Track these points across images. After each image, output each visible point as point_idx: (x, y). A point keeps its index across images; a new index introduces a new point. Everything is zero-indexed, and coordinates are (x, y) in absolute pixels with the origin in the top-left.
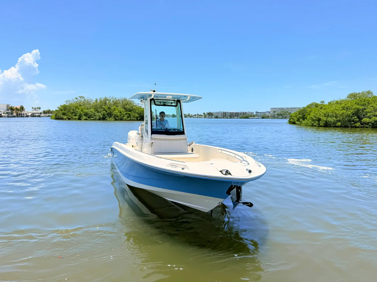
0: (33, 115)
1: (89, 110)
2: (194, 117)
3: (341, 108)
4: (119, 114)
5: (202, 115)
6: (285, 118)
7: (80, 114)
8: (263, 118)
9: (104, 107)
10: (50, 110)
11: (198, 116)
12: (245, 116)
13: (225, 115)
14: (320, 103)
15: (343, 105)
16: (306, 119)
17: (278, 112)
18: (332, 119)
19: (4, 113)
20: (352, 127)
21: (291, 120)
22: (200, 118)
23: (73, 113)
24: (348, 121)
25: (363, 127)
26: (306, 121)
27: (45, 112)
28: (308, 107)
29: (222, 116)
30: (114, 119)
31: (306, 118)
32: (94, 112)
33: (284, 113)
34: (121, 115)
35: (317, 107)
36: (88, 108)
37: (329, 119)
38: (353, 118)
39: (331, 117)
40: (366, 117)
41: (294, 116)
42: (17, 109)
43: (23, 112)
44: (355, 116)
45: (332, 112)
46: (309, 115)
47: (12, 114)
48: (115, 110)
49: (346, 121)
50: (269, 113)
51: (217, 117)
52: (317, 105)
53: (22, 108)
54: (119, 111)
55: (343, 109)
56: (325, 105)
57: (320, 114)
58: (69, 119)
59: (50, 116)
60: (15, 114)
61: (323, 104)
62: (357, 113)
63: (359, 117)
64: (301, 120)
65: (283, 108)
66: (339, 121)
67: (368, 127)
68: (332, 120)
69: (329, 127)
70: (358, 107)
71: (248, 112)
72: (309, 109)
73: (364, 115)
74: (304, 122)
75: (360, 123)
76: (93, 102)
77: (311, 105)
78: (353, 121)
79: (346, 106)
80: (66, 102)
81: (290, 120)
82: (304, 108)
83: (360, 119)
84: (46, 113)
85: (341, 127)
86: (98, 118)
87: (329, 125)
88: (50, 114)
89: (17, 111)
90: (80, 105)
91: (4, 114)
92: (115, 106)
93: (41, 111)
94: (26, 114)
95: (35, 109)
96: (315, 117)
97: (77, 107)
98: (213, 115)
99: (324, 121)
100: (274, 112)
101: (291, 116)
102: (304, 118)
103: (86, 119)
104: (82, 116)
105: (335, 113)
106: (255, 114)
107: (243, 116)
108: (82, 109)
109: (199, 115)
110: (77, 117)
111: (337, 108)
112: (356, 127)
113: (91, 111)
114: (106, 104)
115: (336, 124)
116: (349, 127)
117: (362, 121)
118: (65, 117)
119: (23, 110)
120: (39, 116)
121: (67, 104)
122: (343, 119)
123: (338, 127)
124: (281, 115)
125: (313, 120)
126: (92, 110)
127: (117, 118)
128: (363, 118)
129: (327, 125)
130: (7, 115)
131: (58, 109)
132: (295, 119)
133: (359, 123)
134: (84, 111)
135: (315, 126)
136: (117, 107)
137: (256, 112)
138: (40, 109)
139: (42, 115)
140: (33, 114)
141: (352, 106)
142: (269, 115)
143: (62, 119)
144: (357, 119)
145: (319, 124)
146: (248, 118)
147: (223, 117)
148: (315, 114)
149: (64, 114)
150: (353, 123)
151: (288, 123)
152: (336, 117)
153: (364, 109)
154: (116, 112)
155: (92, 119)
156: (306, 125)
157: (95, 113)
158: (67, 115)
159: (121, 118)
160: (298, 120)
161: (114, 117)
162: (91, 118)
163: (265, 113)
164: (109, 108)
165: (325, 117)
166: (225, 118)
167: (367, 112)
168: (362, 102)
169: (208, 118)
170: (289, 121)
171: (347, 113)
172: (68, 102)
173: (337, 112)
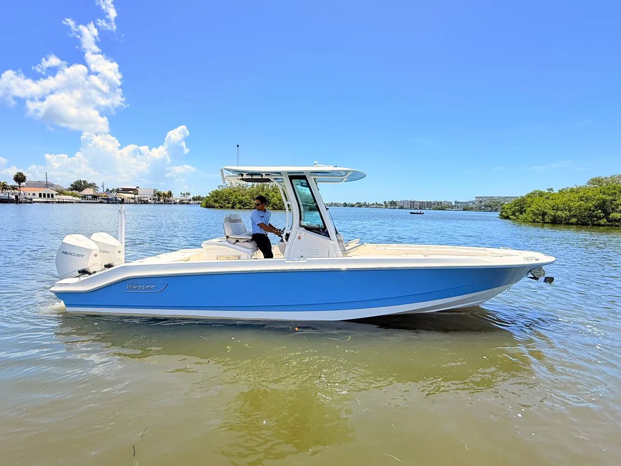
0: (181, 203)
1: (245, 197)
2: (372, 206)
3: (577, 199)
4: (278, 201)
5: (382, 205)
6: (496, 210)
7: (234, 201)
8: (464, 210)
9: (261, 193)
10: (200, 196)
11: (377, 206)
12: (441, 207)
13: (412, 205)
14: (546, 191)
15: (581, 194)
16: (525, 212)
17: (486, 202)
18: (563, 213)
19: (150, 199)
20: (593, 225)
21: (503, 214)
22: (379, 207)
23: (226, 200)
24: (588, 217)
25: (611, 225)
26: (524, 216)
27: (194, 199)
28: (529, 196)
29: (409, 206)
30: (272, 208)
31: (525, 210)
32: (249, 199)
33: (495, 204)
34: (280, 203)
35: (541, 196)
36: (242, 195)
37: (559, 213)
38: (596, 212)
39: (562, 210)
40: (616, 212)
41: (507, 209)
42: (165, 195)
43: (171, 198)
44: (600, 209)
45: (564, 204)
46: (530, 207)
47: (159, 200)
48: (274, 197)
49: (585, 216)
50: (474, 203)
51: (402, 208)
52: (541, 194)
53: (170, 194)
54: (278, 198)
55: (581, 200)
56: (553, 193)
57: (546, 206)
58: (221, 207)
59: (200, 204)
60: (162, 201)
61: (551, 192)
62: (603, 206)
63: (604, 211)
64: (517, 214)
65: (493, 197)
66: (575, 216)
67: (618, 226)
68: (563, 215)
69: (559, 224)
70: (604, 197)
71: (444, 202)
72: (530, 199)
73: (613, 209)
74: (521, 216)
75: (607, 219)
76: (249, 187)
77: (533, 194)
78: (596, 216)
79: (584, 196)
80: (219, 187)
81: (501, 213)
82: (522, 197)
83: (607, 214)
84: (196, 200)
85: (576, 224)
86: (253, 206)
87: (559, 221)
88: (200, 202)
89: (165, 197)
90: (234, 191)
91: (151, 201)
92: (274, 192)
93: (191, 197)
94: (174, 200)
95: (184, 194)
96: (538, 210)
97: (230, 193)
98: (396, 205)
99: (551, 216)
100: (481, 202)
101: (504, 208)
102: (522, 212)
103: (240, 208)
104: (236, 204)
105: (568, 205)
106: (453, 204)
107: (438, 206)
108: (236, 195)
109: (378, 204)
110: (230, 205)
111: (571, 198)
112: (599, 225)
113: (246, 198)
114: (263, 189)
115: (569, 220)
116: (589, 225)
117: (610, 216)
118: (217, 205)
119: (171, 196)
120: (188, 203)
121: (219, 190)
122: (580, 213)
123: (572, 224)
124: (490, 206)
125: (535, 214)
126: (247, 196)
127: (276, 207)
128: (612, 213)
129: (555, 222)
130: (153, 201)
131: (209, 195)
132: (509, 212)
133: (605, 220)
134: (238, 198)
135: (538, 222)
136: (276, 193)
137: (455, 202)
138: (189, 194)
139: (192, 202)
140: (182, 200)
141: (595, 196)
142: (474, 207)
143: (213, 207)
144: (602, 214)
145: (544, 220)
146: (444, 210)
147: (411, 208)
148: (537, 206)
149: (216, 201)
150: (595, 219)
151: (498, 217)
152: (569, 211)
153: (614, 200)
154: (274, 200)
155: (247, 207)
156: (525, 221)
157: (250, 201)
158: (219, 203)
159: (280, 206)
160: (513, 214)
161: (272, 205)
162: (245, 206)
163: (468, 203)
164: (267, 195)
165: (553, 210)
166: (413, 209)
167: (618, 204)
168: (610, 191)
169: (389, 208)
170: (500, 215)
171: (586, 205)
172: (221, 188)
173: (572, 204)
